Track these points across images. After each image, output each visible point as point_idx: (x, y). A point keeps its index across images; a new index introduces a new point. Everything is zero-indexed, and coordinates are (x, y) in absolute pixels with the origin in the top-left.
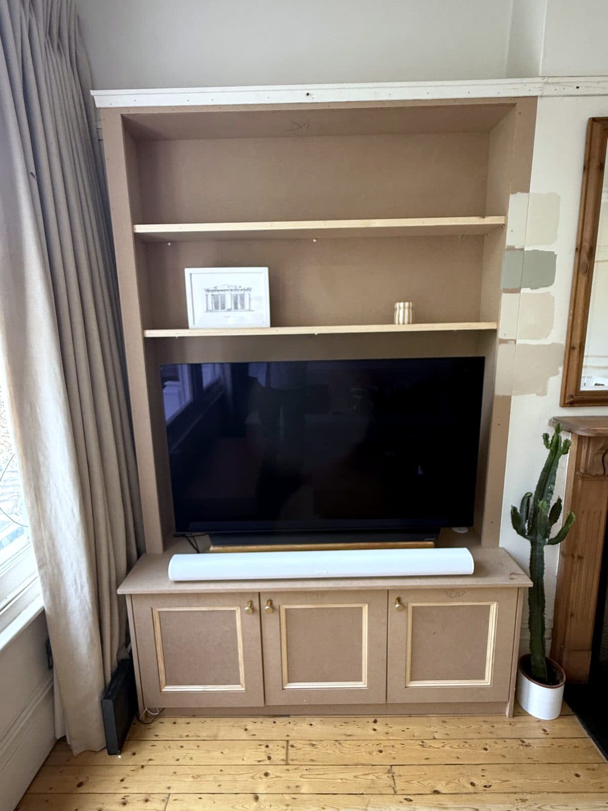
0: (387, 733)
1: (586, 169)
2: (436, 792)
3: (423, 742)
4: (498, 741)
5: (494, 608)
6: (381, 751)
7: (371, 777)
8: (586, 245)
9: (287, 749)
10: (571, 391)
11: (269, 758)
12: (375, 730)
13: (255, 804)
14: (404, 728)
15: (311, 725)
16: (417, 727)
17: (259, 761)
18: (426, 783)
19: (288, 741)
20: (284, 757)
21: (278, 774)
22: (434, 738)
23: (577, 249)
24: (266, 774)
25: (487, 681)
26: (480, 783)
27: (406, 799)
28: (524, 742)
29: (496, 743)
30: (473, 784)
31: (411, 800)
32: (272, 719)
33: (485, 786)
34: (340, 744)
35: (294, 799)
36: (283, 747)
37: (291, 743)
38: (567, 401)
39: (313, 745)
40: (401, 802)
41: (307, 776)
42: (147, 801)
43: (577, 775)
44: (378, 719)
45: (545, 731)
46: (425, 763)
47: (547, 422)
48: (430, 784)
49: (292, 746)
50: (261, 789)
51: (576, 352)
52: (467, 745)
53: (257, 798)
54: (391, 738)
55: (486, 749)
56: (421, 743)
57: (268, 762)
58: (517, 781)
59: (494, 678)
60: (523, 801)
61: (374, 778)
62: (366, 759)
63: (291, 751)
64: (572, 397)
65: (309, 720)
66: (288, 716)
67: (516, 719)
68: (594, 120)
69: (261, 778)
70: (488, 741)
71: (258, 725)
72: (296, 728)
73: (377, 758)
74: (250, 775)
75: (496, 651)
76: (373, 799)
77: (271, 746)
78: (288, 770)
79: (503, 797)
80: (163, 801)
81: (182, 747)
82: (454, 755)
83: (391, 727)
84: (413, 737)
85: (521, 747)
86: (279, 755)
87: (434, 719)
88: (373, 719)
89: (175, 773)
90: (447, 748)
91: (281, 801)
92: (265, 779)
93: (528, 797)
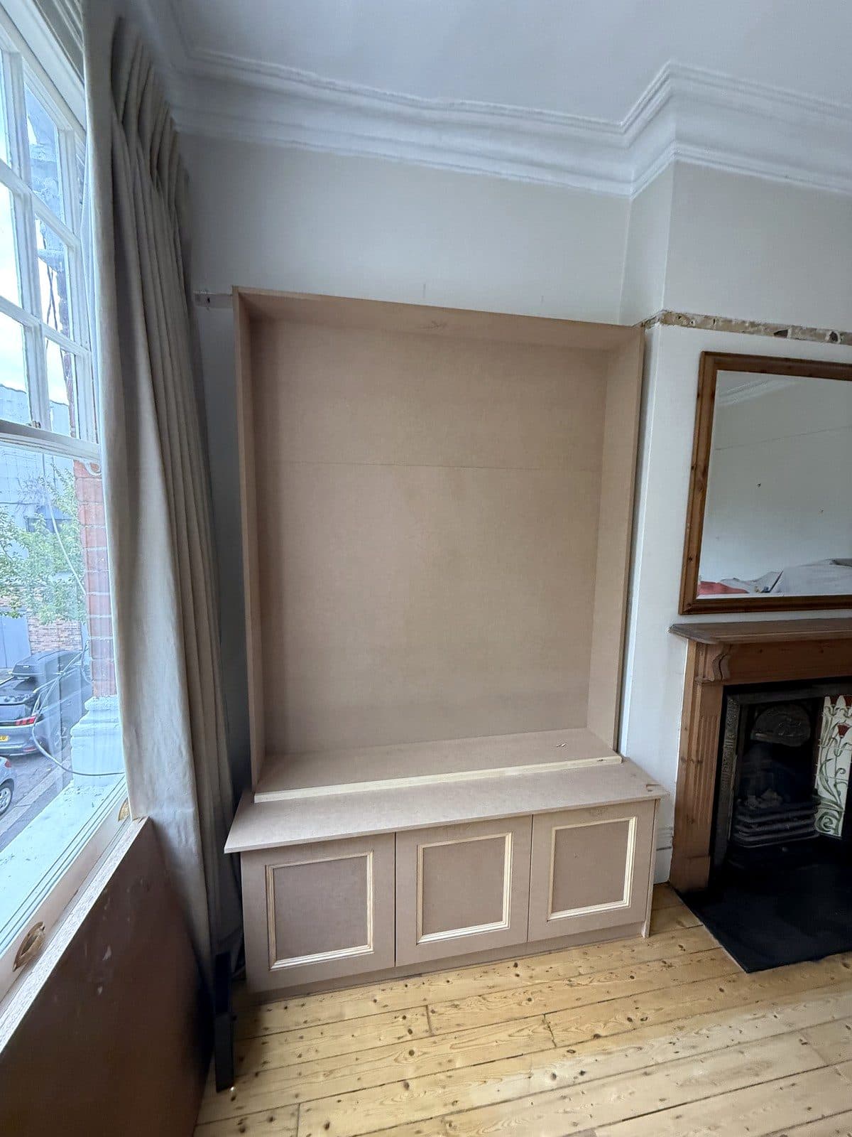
0: (531, 977)
1: (699, 396)
2: (597, 1036)
3: (570, 981)
4: (642, 966)
5: (633, 822)
6: (530, 1000)
7: (525, 1032)
8: (701, 464)
9: (428, 1018)
10: (689, 599)
11: (410, 1032)
12: (518, 975)
13: (406, 1094)
14: (547, 967)
15: (448, 982)
16: (558, 964)
17: (399, 1038)
18: (584, 1028)
19: (427, 1006)
20: (427, 1028)
21: (425, 1050)
22: (580, 974)
23: (692, 468)
24: (411, 1053)
25: (626, 901)
26: (636, 1016)
27: (568, 1051)
28: (665, 963)
29: (640, 968)
30: (630, 1020)
31: (574, 1052)
32: (402, 983)
33: (642, 1020)
34: (484, 999)
35: (450, 1077)
36: (423, 1015)
37: (430, 1008)
38: (685, 610)
39: (456, 1006)
40: (564, 1056)
41: (458, 1046)
42: (271, 1120)
43: (721, 990)
44: (519, 962)
45: (681, 947)
46: (576, 1005)
47: (668, 629)
48: (588, 1028)
49: (433, 1012)
50: (409, 1073)
51: (693, 562)
52: (614, 976)
53: (407, 1086)
54: (537, 982)
55: (632, 977)
56: (568, 982)
57: (409, 1037)
58: (669, 1006)
59: (632, 898)
60: (681, 1028)
61: (531, 1033)
62: (517, 1012)
63: (433, 1017)
64: (689, 605)
65: (444, 975)
66: (420, 975)
67: (652, 938)
68: (706, 354)
69: (406, 1059)
70: (632, 968)
71: (389, 993)
72: (432, 988)
73: (528, 1009)
74: (393, 1058)
75: (635, 868)
76: (535, 1058)
77: (408, 1016)
78: (435, 1043)
79: (662, 1028)
80: (293, 1114)
81: (302, 1037)
82: (603, 990)
83: (533, 970)
84: (559, 977)
85: (664, 969)
86: (420, 1025)
87: (575, 953)
88: (513, 963)
89: (300, 1074)
90: (595, 983)
91: (436, 1083)
92: (411, 1060)
93: (685, 1022)
